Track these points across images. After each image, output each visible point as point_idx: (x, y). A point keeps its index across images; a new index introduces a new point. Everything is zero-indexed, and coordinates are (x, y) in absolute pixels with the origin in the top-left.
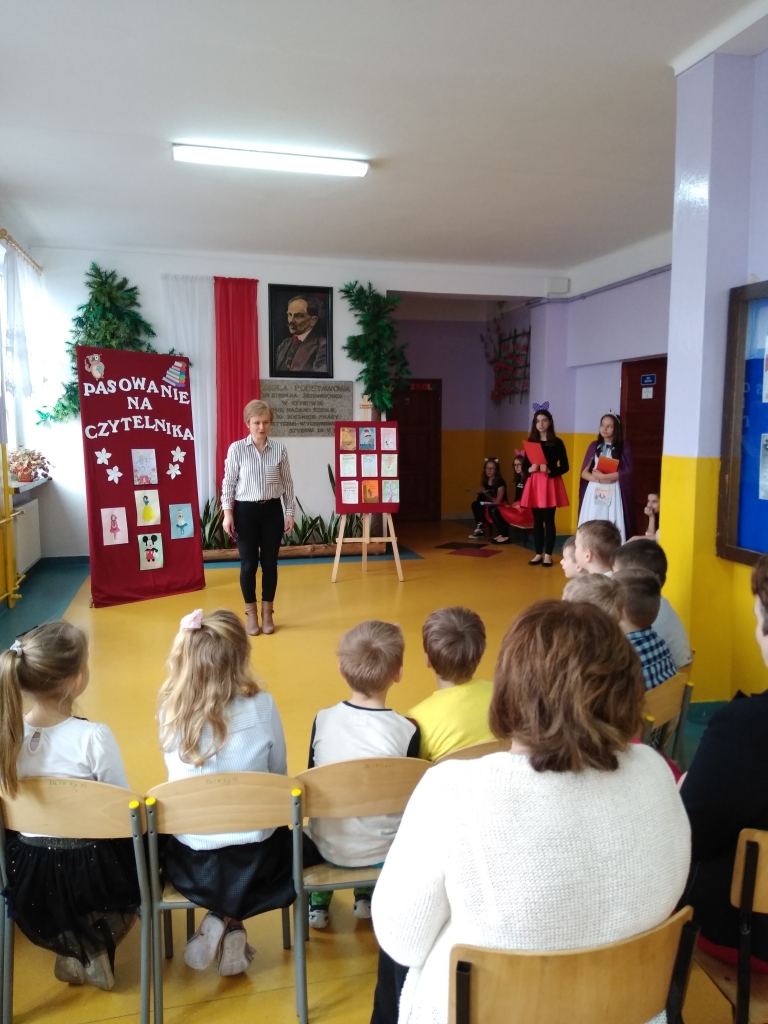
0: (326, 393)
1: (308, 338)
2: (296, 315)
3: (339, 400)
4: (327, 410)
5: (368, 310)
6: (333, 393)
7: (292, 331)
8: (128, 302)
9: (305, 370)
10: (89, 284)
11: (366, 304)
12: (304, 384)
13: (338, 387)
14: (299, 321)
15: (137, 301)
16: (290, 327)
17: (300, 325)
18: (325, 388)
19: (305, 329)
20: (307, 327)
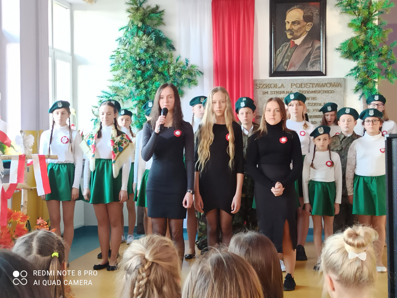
0: (319, 89)
1: (304, 42)
2: (293, 23)
3: (331, 95)
4: (320, 105)
6: (325, 89)
7: (289, 37)
8: (155, 22)
9: (300, 70)
12: (300, 83)
13: (331, 84)
14: (296, 27)
15: (163, 21)
16: (288, 34)
17: (297, 31)
18: (318, 85)
19: (301, 35)
20: (303, 33)
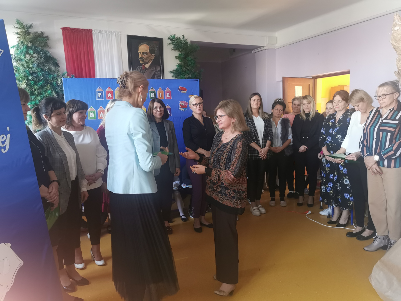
1: (150, 66)
2: (143, 53)
5: (182, 51)
7: (141, 62)
10: (18, 33)
11: (181, 47)
14: (145, 56)
15: (49, 45)
16: (140, 60)
17: (146, 59)
19: (149, 62)
20: (149, 61)
